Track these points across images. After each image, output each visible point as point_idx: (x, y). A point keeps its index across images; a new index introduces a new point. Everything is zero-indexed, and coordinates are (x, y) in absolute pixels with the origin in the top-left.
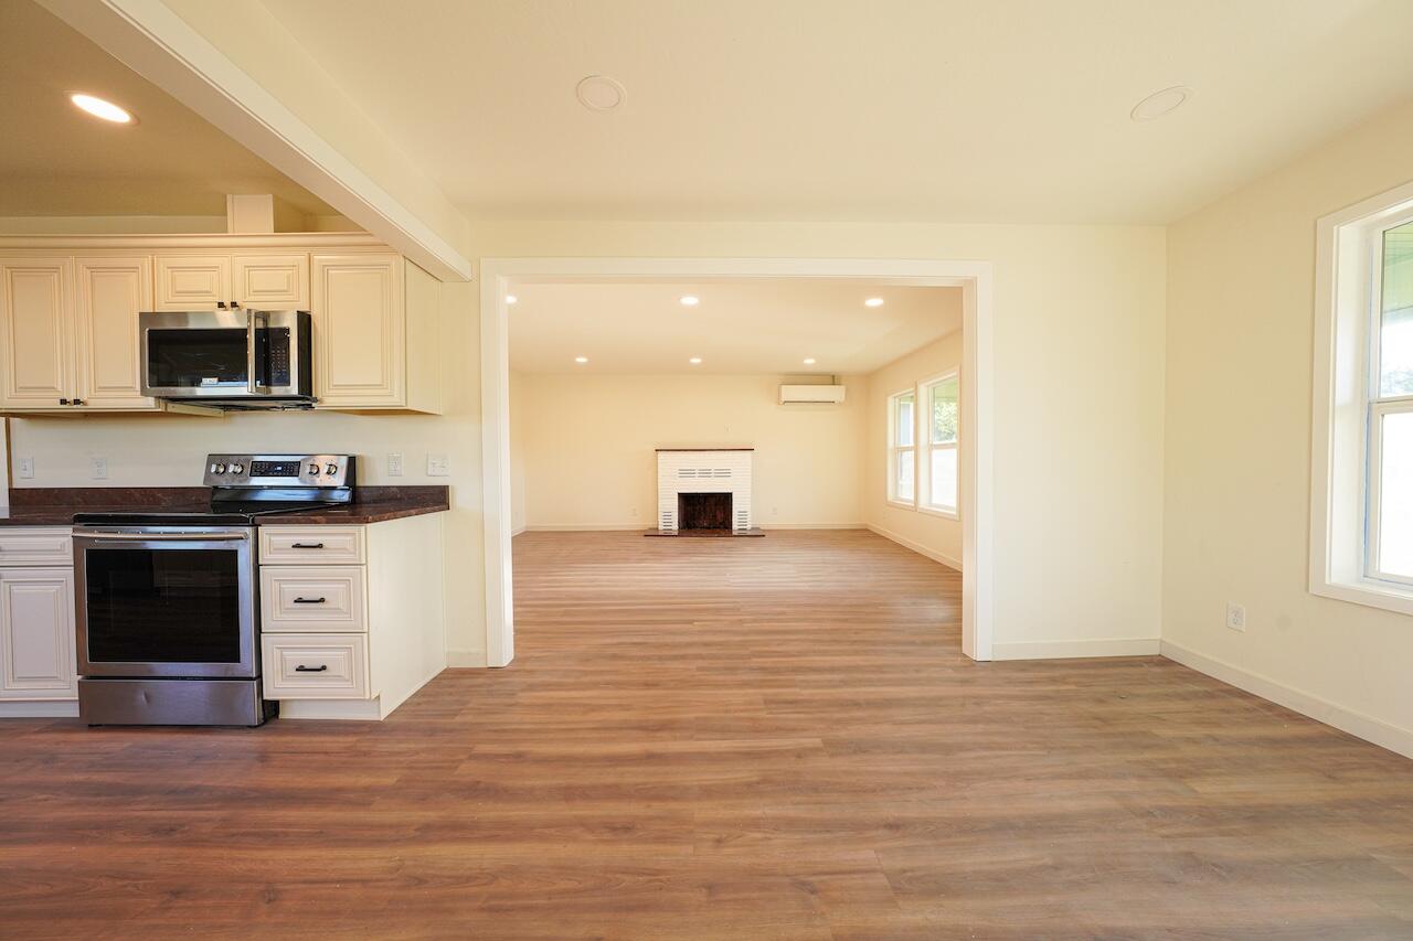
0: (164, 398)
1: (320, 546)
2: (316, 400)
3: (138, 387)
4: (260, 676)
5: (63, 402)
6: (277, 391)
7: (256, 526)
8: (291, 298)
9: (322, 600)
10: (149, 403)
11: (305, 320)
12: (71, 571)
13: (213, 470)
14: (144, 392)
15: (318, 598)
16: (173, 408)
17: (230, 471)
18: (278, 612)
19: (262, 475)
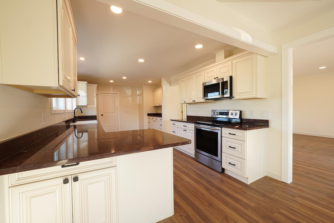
0: (206, 99)
1: (235, 134)
2: (233, 97)
3: (202, 97)
4: (221, 162)
5: (193, 101)
6: (225, 96)
7: (221, 127)
8: (228, 73)
9: (235, 148)
10: (203, 100)
11: (231, 78)
12: (194, 132)
13: (213, 113)
14: (203, 99)
15: (234, 147)
16: (207, 101)
17: (216, 114)
18: (225, 148)
19: (221, 115)
